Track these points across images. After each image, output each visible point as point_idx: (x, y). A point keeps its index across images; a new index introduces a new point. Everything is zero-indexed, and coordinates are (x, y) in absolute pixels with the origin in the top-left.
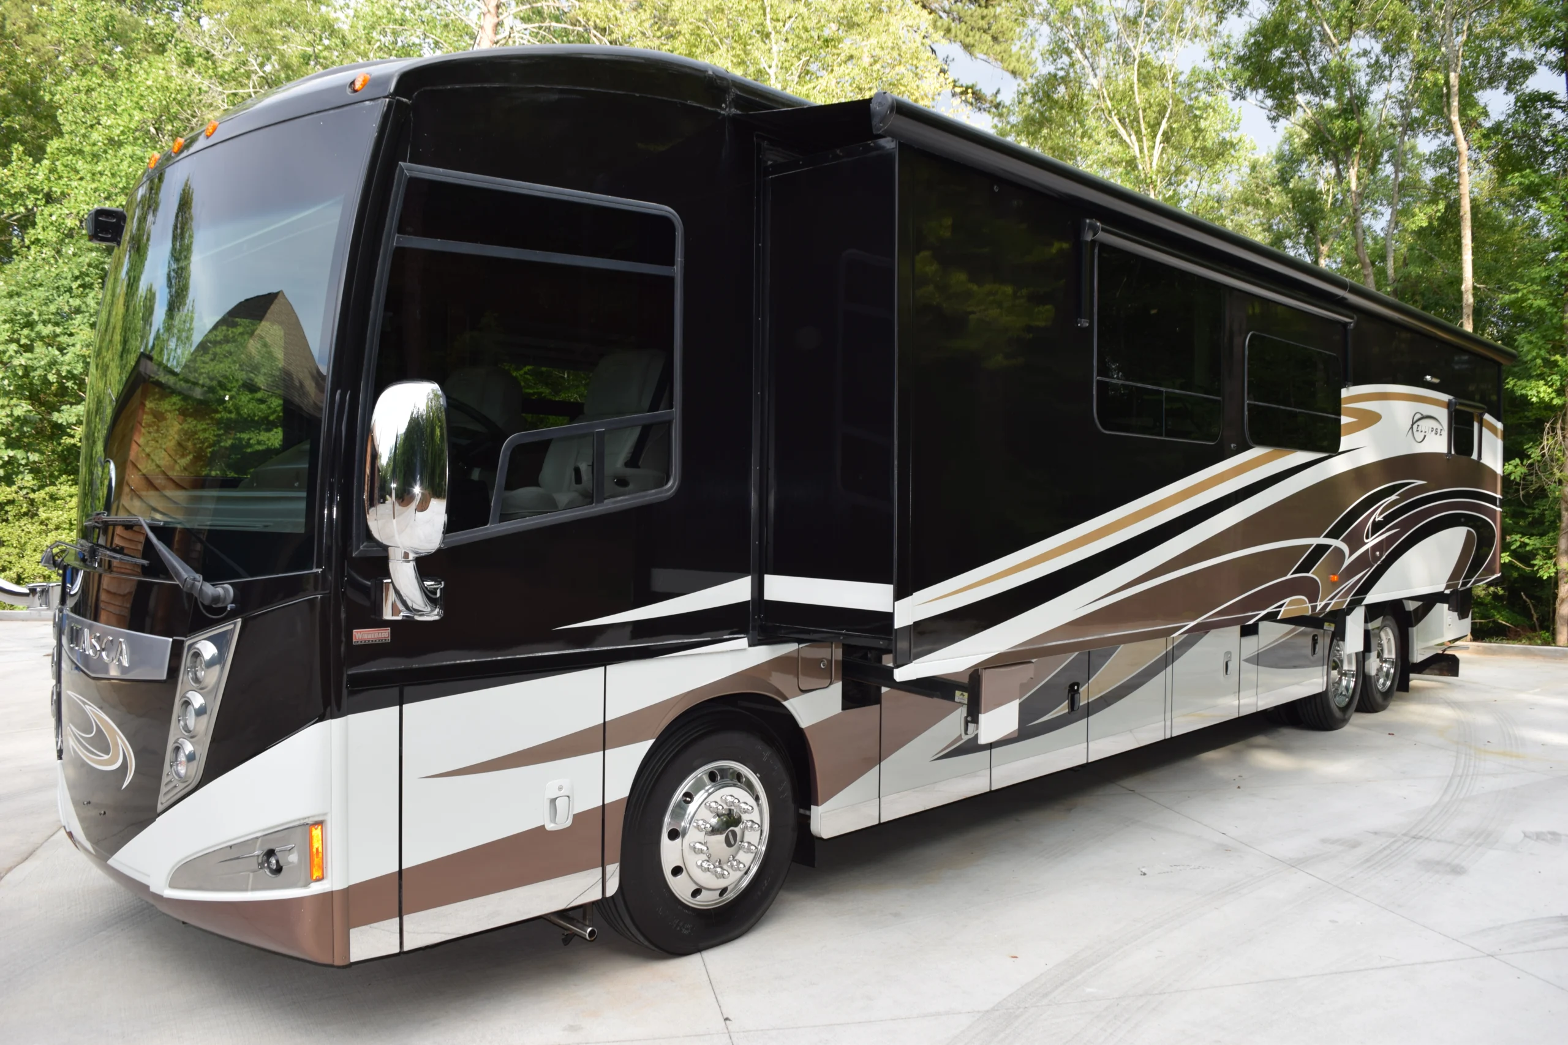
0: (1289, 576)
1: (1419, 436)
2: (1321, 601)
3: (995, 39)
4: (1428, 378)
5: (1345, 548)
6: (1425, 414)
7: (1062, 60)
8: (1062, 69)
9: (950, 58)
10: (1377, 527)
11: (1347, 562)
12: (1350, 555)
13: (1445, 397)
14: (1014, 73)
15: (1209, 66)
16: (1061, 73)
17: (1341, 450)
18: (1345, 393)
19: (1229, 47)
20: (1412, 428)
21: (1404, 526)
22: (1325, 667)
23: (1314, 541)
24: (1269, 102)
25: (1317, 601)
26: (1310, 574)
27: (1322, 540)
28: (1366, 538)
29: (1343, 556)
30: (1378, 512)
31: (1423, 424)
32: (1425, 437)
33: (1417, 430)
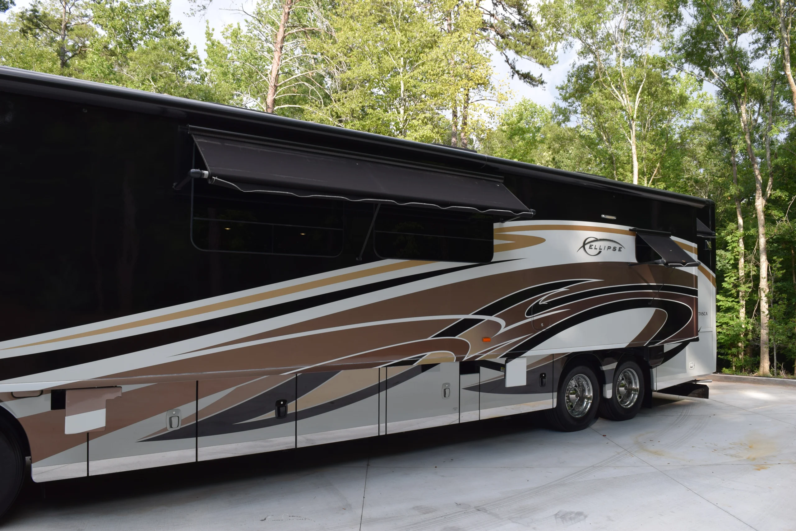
0: (429, 339)
1: (593, 252)
2: (470, 354)
3: (533, 48)
4: (603, 216)
5: (502, 322)
6: (599, 238)
7: (589, 56)
8: (592, 62)
9: (516, 59)
10: (538, 308)
11: (502, 330)
12: (505, 327)
13: (627, 228)
14: (542, 64)
15: (663, 54)
16: (592, 64)
17: (493, 260)
18: (496, 226)
19: (673, 44)
20: (584, 246)
21: (574, 308)
22: (555, 394)
23: (462, 317)
24: (697, 71)
25: (466, 354)
26: (456, 337)
27: (470, 316)
28: (527, 315)
29: (499, 326)
30: (542, 299)
31: (597, 244)
32: (600, 252)
33: (590, 248)
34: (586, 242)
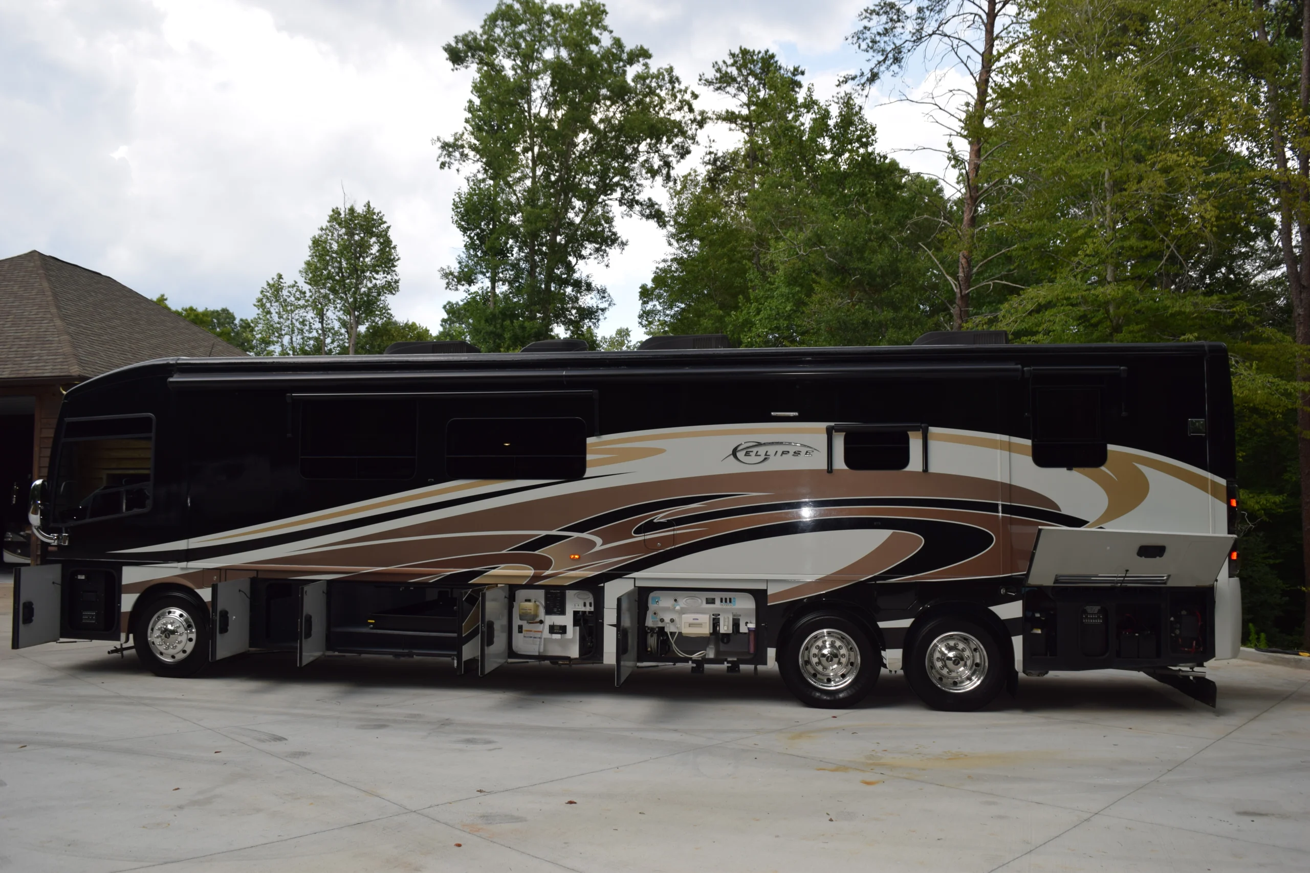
0: (504, 552)
1: (752, 459)
2: (553, 570)
4: (773, 414)
5: (598, 540)
10: (652, 526)
11: (597, 548)
12: (602, 545)
13: (819, 425)
17: (586, 476)
20: (734, 453)
21: (718, 527)
23: (543, 533)
25: (548, 569)
26: (536, 552)
27: (554, 532)
28: (634, 533)
29: (594, 544)
30: (660, 516)
31: (762, 450)
32: (765, 459)
33: (745, 455)
34: (740, 448)
